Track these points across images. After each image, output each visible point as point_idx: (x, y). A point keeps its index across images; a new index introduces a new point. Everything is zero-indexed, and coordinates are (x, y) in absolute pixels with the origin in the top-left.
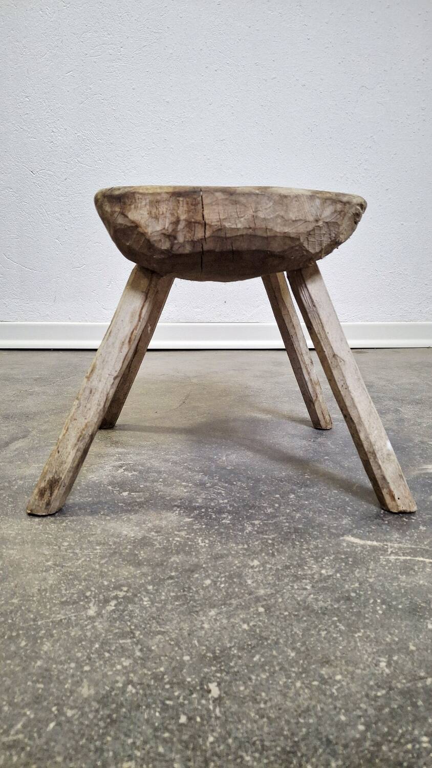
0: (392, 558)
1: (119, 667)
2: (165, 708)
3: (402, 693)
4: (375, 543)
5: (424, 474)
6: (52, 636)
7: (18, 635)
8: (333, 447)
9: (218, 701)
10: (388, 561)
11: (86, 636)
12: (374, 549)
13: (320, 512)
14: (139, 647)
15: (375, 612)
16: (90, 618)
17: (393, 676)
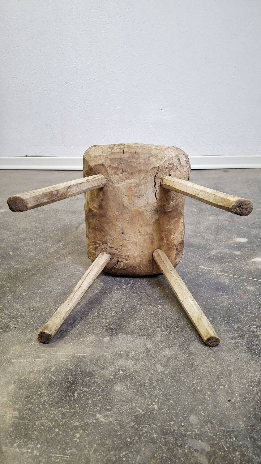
0: (214, 273)
1: (135, 301)
2: (148, 310)
3: (208, 309)
4: (210, 268)
5: (235, 242)
6: (115, 293)
7: (106, 292)
8: (203, 229)
9: (161, 309)
10: (213, 274)
11: (124, 293)
12: (209, 270)
13: (193, 257)
14: (139, 296)
15: (205, 289)
16: (124, 288)
17: (206, 305)
